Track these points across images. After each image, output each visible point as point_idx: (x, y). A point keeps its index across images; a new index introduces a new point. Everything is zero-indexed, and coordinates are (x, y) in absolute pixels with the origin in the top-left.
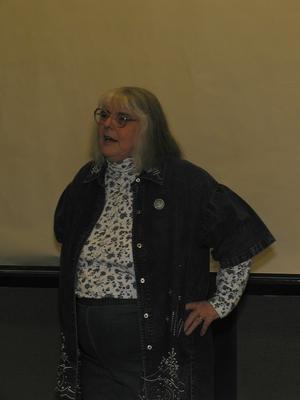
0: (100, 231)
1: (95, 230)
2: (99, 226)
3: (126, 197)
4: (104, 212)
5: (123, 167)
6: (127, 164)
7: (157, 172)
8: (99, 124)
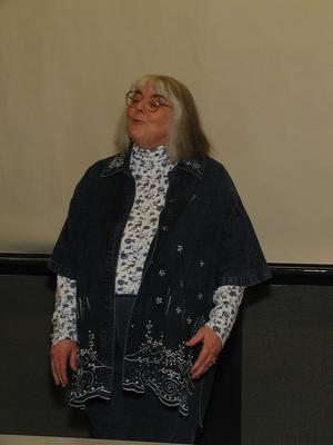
0: (134, 222)
1: (128, 222)
2: (132, 218)
3: (161, 190)
4: (135, 205)
5: (157, 155)
6: (161, 152)
7: (196, 166)
8: (130, 107)
